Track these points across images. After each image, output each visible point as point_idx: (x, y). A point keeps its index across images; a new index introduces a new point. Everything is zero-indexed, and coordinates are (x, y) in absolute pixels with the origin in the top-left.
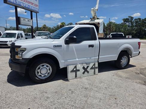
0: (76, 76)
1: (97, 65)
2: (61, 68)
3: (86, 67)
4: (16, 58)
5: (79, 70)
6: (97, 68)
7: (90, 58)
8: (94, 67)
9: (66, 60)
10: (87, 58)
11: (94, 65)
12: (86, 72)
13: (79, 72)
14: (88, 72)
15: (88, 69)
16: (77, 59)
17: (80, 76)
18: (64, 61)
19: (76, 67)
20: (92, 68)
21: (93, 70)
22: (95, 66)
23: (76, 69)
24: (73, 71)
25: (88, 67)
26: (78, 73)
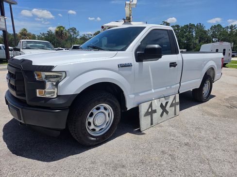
1: (178, 100)
2: (128, 109)
3: (164, 105)
4: (38, 95)
5: (155, 111)
6: (177, 104)
7: (171, 86)
8: (174, 102)
9: (137, 94)
10: (166, 87)
11: (175, 98)
12: (165, 113)
14: (167, 113)
15: (168, 108)
16: (153, 91)
17: (157, 121)
18: (133, 96)
19: (151, 106)
20: (172, 105)
21: (173, 108)
23: (152, 109)
24: (147, 114)
25: (167, 103)
26: (155, 115)
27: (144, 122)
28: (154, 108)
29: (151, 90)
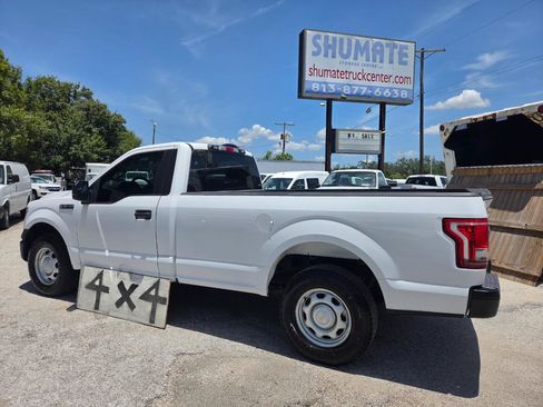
0: (97, 307)
1: (164, 292)
2: (75, 268)
3: (128, 287)
5: (106, 290)
6: (163, 301)
7: (144, 256)
8: (153, 293)
9: (82, 250)
10: (133, 254)
11: (156, 286)
12: (125, 303)
13: (106, 294)
14: (132, 306)
15: (135, 297)
16: (107, 253)
17: (106, 309)
18: (77, 250)
19: (100, 276)
20: (145, 297)
21: (149, 306)
22: (157, 292)
23: (101, 283)
24: (91, 286)
25: (134, 287)
26: (104, 296)
27: (85, 296)
28: (105, 283)
29: (104, 251)
